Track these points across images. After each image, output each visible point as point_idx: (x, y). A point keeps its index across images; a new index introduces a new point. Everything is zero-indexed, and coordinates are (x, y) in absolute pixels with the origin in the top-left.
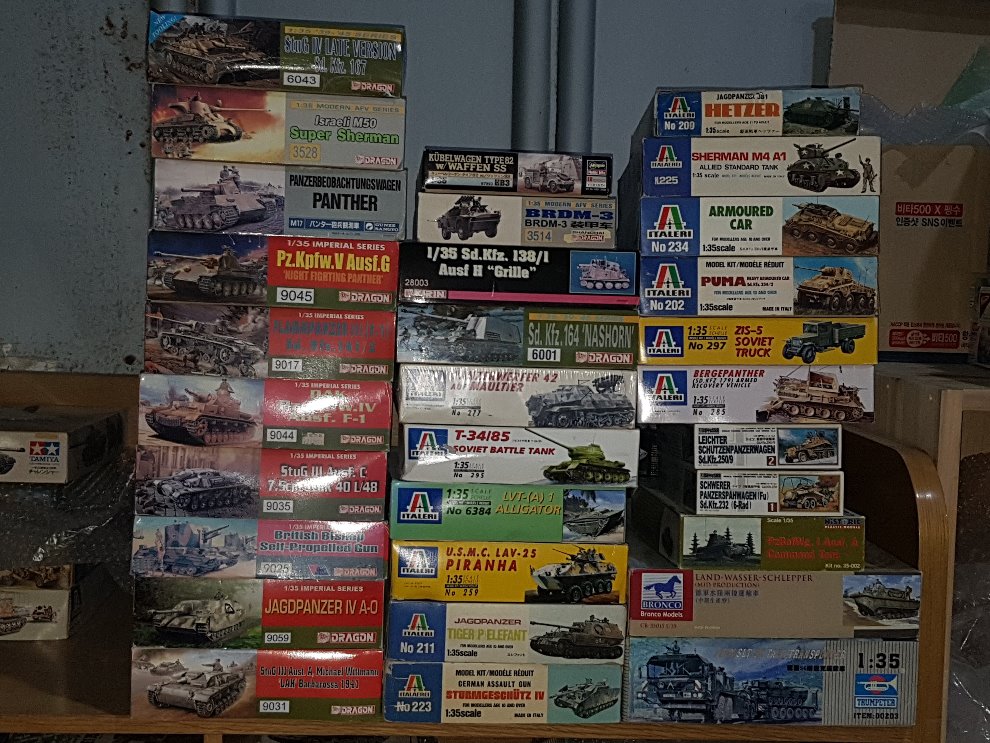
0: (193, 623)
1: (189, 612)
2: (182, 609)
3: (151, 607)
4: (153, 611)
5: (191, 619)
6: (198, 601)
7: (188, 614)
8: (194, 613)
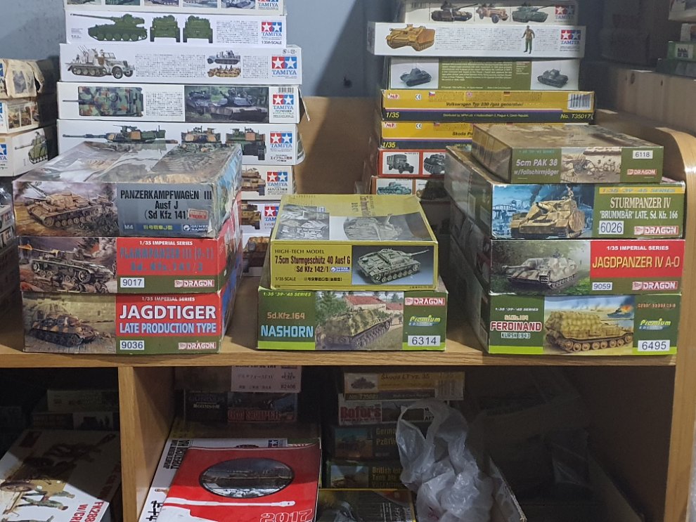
0: (537, 276)
1: (533, 267)
2: (529, 265)
3: (504, 264)
4: (506, 266)
5: (535, 273)
6: (541, 259)
7: (534, 269)
8: (538, 268)
